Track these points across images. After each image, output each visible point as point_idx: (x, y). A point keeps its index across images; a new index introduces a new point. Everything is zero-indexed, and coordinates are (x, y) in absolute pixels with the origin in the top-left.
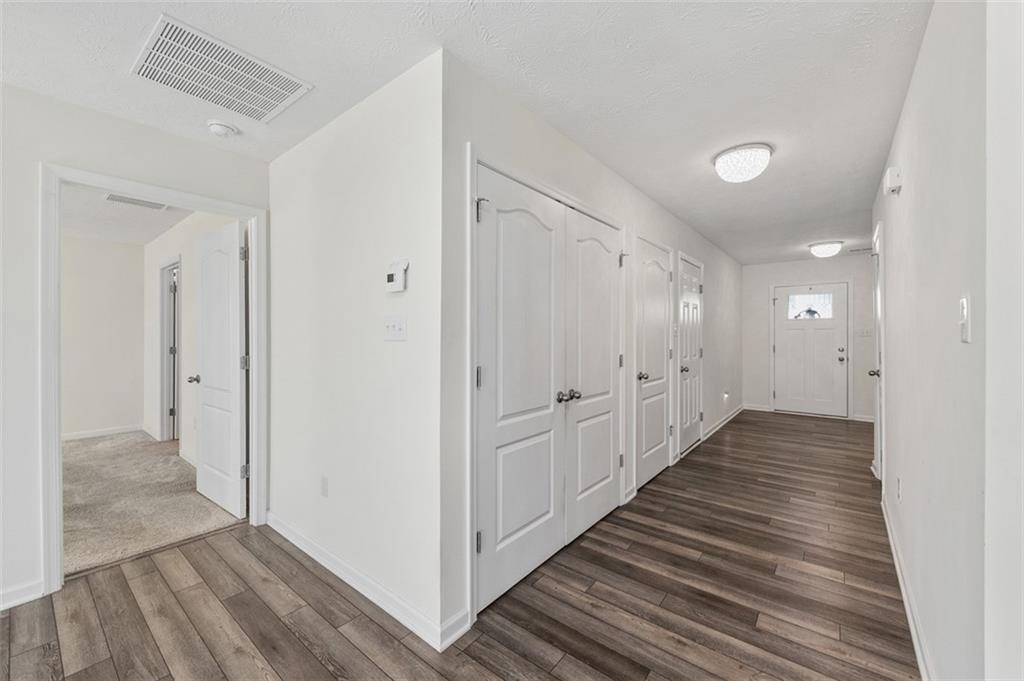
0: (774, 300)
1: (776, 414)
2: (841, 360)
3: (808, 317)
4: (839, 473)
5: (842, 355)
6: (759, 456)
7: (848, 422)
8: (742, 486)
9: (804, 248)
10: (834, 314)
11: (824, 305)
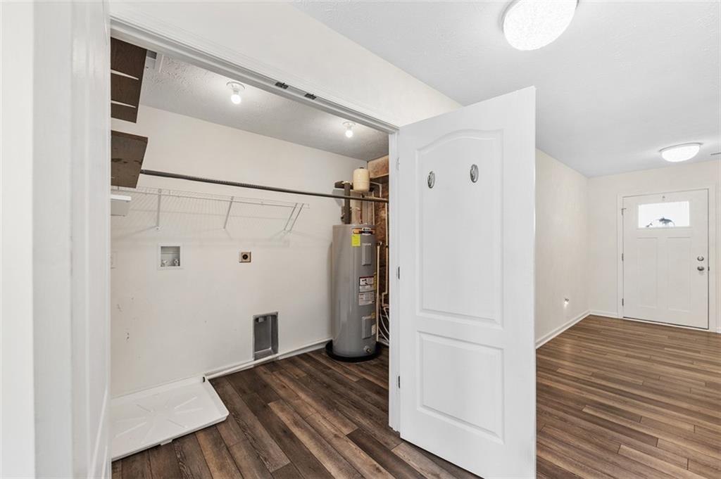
0: (623, 209)
1: (625, 321)
2: (701, 269)
3: (661, 225)
4: (695, 408)
5: (701, 264)
6: (594, 375)
7: (709, 335)
8: (561, 419)
9: (652, 153)
10: (691, 220)
11: (680, 213)
